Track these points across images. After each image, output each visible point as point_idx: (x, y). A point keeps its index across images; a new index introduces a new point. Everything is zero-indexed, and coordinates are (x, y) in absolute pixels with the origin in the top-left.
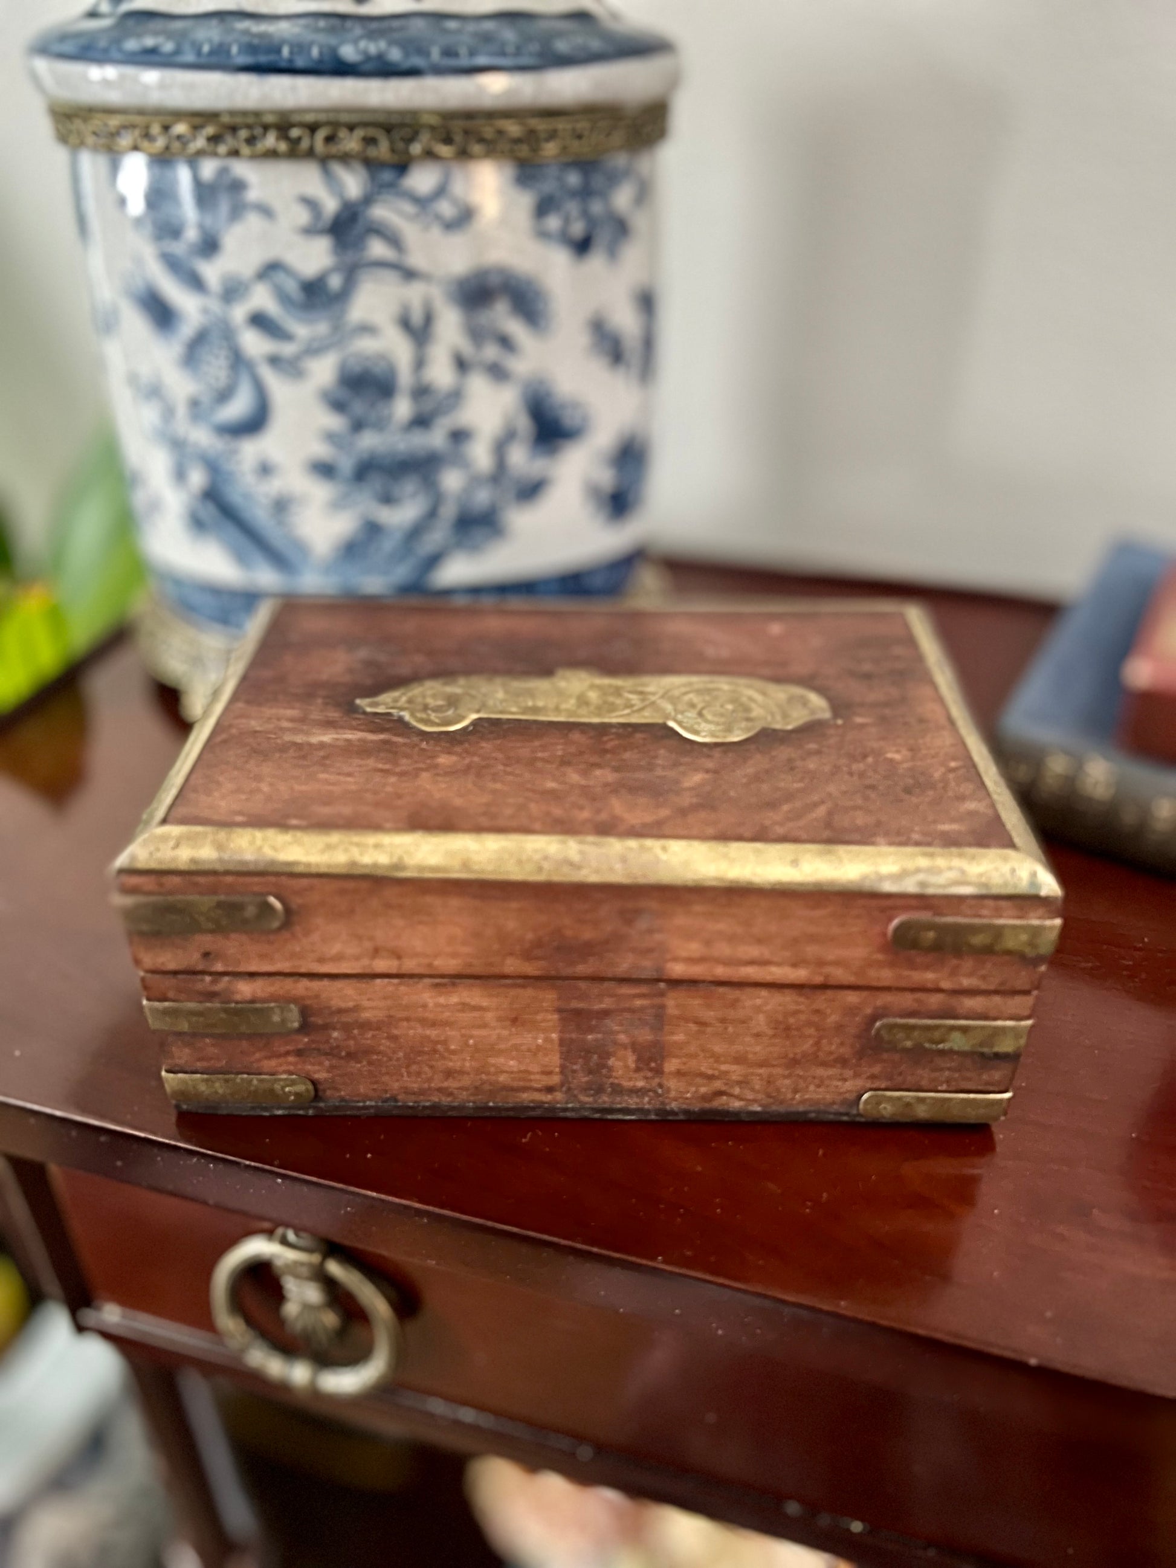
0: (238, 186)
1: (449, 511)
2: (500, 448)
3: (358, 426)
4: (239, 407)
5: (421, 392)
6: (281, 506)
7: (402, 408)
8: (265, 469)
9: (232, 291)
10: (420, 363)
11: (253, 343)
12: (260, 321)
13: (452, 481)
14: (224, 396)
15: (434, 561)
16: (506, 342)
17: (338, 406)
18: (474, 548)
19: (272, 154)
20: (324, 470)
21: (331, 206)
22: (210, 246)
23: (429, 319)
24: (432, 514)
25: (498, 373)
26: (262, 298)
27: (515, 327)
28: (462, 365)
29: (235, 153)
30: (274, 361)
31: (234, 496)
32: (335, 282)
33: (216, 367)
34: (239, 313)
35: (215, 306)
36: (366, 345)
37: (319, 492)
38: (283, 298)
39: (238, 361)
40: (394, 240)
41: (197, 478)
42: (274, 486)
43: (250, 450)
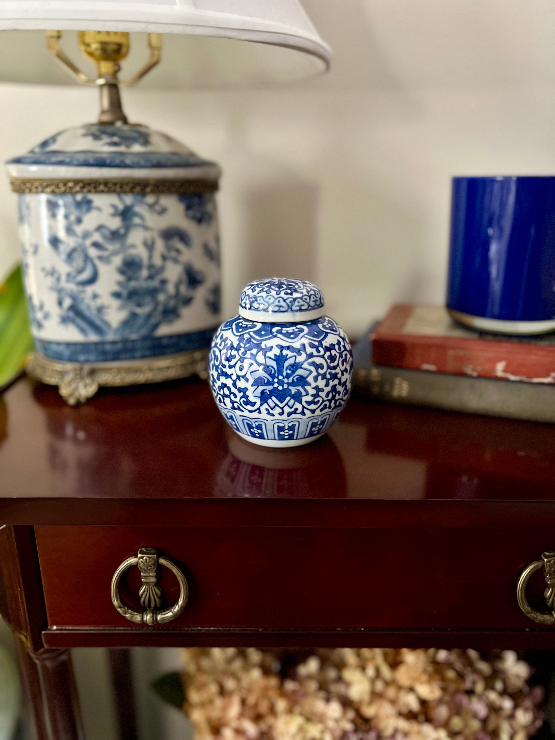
0: (89, 202)
1: (160, 308)
2: (177, 286)
3: (129, 279)
4: (86, 275)
5: (151, 267)
6: (100, 310)
7: (145, 273)
8: (95, 296)
9: (86, 235)
10: (150, 257)
11: (93, 252)
12: (96, 245)
13: (161, 297)
14: (80, 271)
15: (156, 326)
16: (178, 251)
17: (122, 272)
18: (170, 322)
19: (102, 192)
20: (117, 295)
21: (121, 207)
22: (79, 221)
23: (153, 243)
24: (155, 309)
25: (176, 261)
26: (97, 237)
27: (180, 246)
28: (164, 258)
29: (89, 192)
30: (100, 258)
31: (83, 307)
32: (122, 231)
33: (79, 261)
34: (88, 242)
35: (80, 240)
36: (133, 252)
37: (115, 303)
38: (104, 237)
39: (87, 258)
40: (142, 217)
41: (67, 302)
42: (99, 302)
43: (90, 290)
